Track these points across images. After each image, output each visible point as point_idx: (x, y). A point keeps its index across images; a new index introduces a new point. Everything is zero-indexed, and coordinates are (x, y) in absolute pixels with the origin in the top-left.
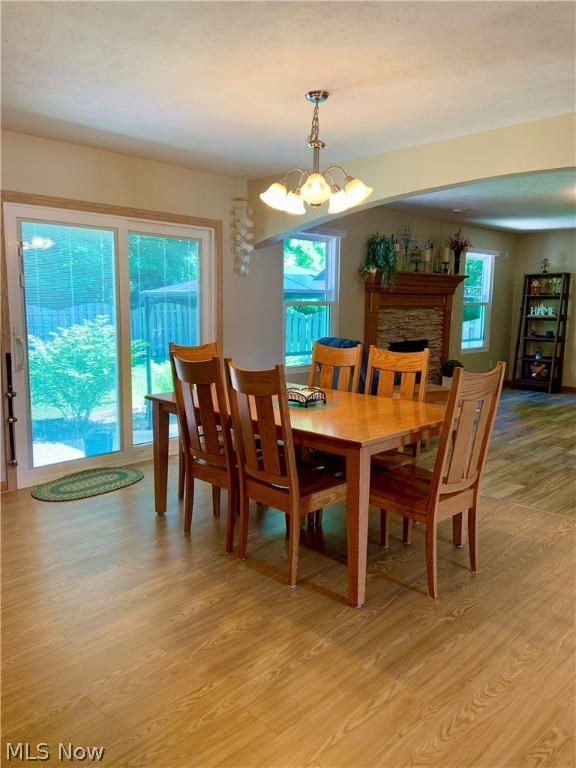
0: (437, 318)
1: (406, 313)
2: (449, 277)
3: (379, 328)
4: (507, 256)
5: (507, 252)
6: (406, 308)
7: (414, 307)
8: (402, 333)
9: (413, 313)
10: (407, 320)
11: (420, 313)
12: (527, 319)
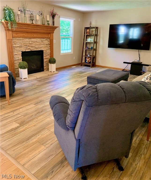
0: (46, 42)
1: (30, 40)
2: (50, 27)
3: (14, 46)
4: (79, 21)
5: (79, 19)
6: (30, 38)
7: (34, 38)
8: (28, 48)
9: (33, 40)
10: (31, 42)
11: (38, 40)
12: (86, 43)
